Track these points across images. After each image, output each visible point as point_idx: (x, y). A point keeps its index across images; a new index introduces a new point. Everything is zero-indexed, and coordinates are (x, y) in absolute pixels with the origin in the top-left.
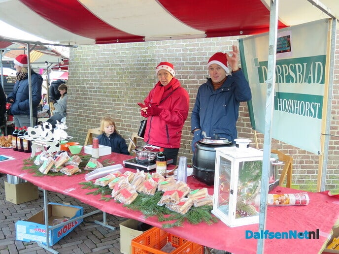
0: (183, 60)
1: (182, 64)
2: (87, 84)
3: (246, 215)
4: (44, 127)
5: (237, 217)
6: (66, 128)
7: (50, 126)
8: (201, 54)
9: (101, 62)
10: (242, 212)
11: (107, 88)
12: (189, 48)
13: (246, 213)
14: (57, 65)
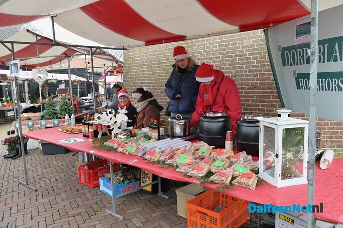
0: (219, 55)
1: (219, 58)
2: (139, 80)
3: (290, 177)
4: (108, 113)
5: (282, 179)
6: (127, 112)
7: (113, 112)
8: (235, 48)
9: (150, 61)
10: (286, 174)
11: (155, 83)
12: (224, 44)
13: (290, 175)
14: (111, 69)
